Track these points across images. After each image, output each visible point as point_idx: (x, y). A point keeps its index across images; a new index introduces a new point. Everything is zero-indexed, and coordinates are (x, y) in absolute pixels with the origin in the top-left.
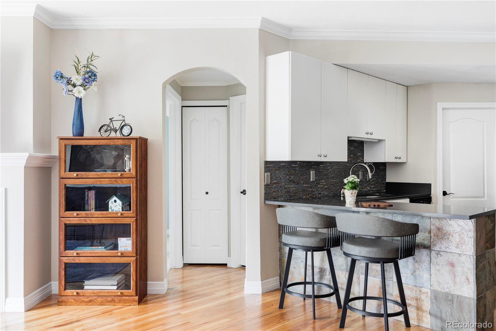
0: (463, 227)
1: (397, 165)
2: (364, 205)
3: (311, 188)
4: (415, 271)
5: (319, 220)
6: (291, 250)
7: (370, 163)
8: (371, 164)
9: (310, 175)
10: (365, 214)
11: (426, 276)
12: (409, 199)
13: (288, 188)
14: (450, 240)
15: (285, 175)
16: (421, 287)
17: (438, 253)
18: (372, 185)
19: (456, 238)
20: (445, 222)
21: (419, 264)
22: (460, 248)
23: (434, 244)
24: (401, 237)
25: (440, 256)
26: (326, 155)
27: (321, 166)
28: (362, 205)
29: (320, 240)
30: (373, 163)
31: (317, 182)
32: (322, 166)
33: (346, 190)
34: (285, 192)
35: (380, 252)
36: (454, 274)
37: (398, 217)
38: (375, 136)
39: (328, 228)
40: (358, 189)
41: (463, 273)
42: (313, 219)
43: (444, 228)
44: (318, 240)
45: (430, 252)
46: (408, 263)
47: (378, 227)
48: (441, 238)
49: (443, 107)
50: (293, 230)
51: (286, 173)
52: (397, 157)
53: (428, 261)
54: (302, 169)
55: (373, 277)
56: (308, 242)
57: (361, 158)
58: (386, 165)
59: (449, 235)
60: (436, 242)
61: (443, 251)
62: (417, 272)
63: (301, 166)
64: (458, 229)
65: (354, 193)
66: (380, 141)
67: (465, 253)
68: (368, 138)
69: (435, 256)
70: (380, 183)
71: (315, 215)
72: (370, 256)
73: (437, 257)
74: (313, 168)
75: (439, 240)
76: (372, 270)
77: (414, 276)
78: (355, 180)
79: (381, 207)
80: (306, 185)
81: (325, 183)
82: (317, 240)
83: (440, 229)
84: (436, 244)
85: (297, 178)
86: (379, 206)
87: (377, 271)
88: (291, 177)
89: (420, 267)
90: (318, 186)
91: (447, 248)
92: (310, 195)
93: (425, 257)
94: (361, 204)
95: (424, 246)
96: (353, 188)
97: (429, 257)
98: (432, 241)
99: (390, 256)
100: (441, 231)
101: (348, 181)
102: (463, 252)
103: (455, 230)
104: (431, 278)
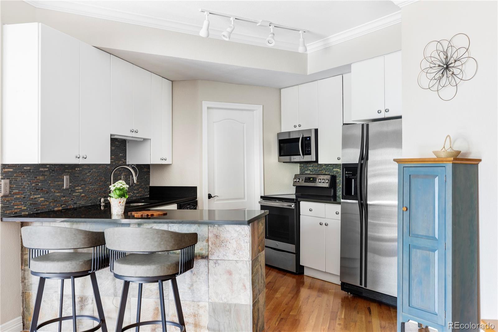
0: (240, 233)
1: (162, 167)
2: (135, 215)
3: (65, 197)
4: (192, 285)
5: (83, 238)
6: (42, 280)
8: (134, 166)
9: (63, 181)
10: (137, 226)
11: (204, 288)
12: (176, 205)
13: (35, 198)
14: (228, 247)
15: (30, 181)
16: (199, 301)
17: (216, 263)
18: (135, 190)
19: (233, 245)
20: (223, 229)
21: (197, 277)
22: (237, 255)
23: (212, 253)
24: (181, 249)
25: (218, 265)
26: (85, 157)
27: (76, 169)
28: (133, 215)
29: (84, 263)
30: (136, 165)
31: (72, 189)
32: (79, 169)
33: (113, 198)
34: (30, 204)
35: (159, 269)
36: (232, 282)
37: (174, 227)
38: (141, 135)
39: (94, 247)
40: (127, 197)
41: (240, 280)
42: (75, 238)
43: (222, 235)
44: (81, 263)
45: (208, 262)
46: (185, 277)
47: (157, 241)
48: (219, 246)
49: (208, 106)
50: (44, 254)
51: (31, 180)
52: (162, 159)
53: (206, 272)
54: (53, 174)
55: (147, 298)
56: (68, 267)
57: (123, 160)
58: (150, 167)
59: (227, 242)
60: (213, 251)
61: (221, 260)
62: (195, 286)
63: (51, 170)
64: (235, 235)
65: (122, 201)
66: (145, 140)
67: (241, 259)
68: (132, 137)
69: (213, 266)
70: (143, 188)
71: (77, 232)
72: (148, 276)
73: (214, 266)
74: (66, 172)
75: (217, 248)
76: (146, 290)
77: (191, 290)
78: (123, 186)
79: (155, 216)
80: (58, 194)
81: (82, 191)
82: (79, 263)
83: (217, 236)
84: (214, 252)
85: (46, 186)
86: (152, 215)
87: (151, 291)
88: (38, 184)
89: (197, 280)
90: (73, 194)
91: (225, 256)
92: (63, 206)
93: (203, 268)
94: (131, 214)
95: (202, 256)
96: (121, 196)
97: (207, 268)
98: (209, 250)
99: (170, 272)
100: (219, 239)
101: (115, 188)
102: (240, 258)
103: (232, 237)
104: (209, 290)
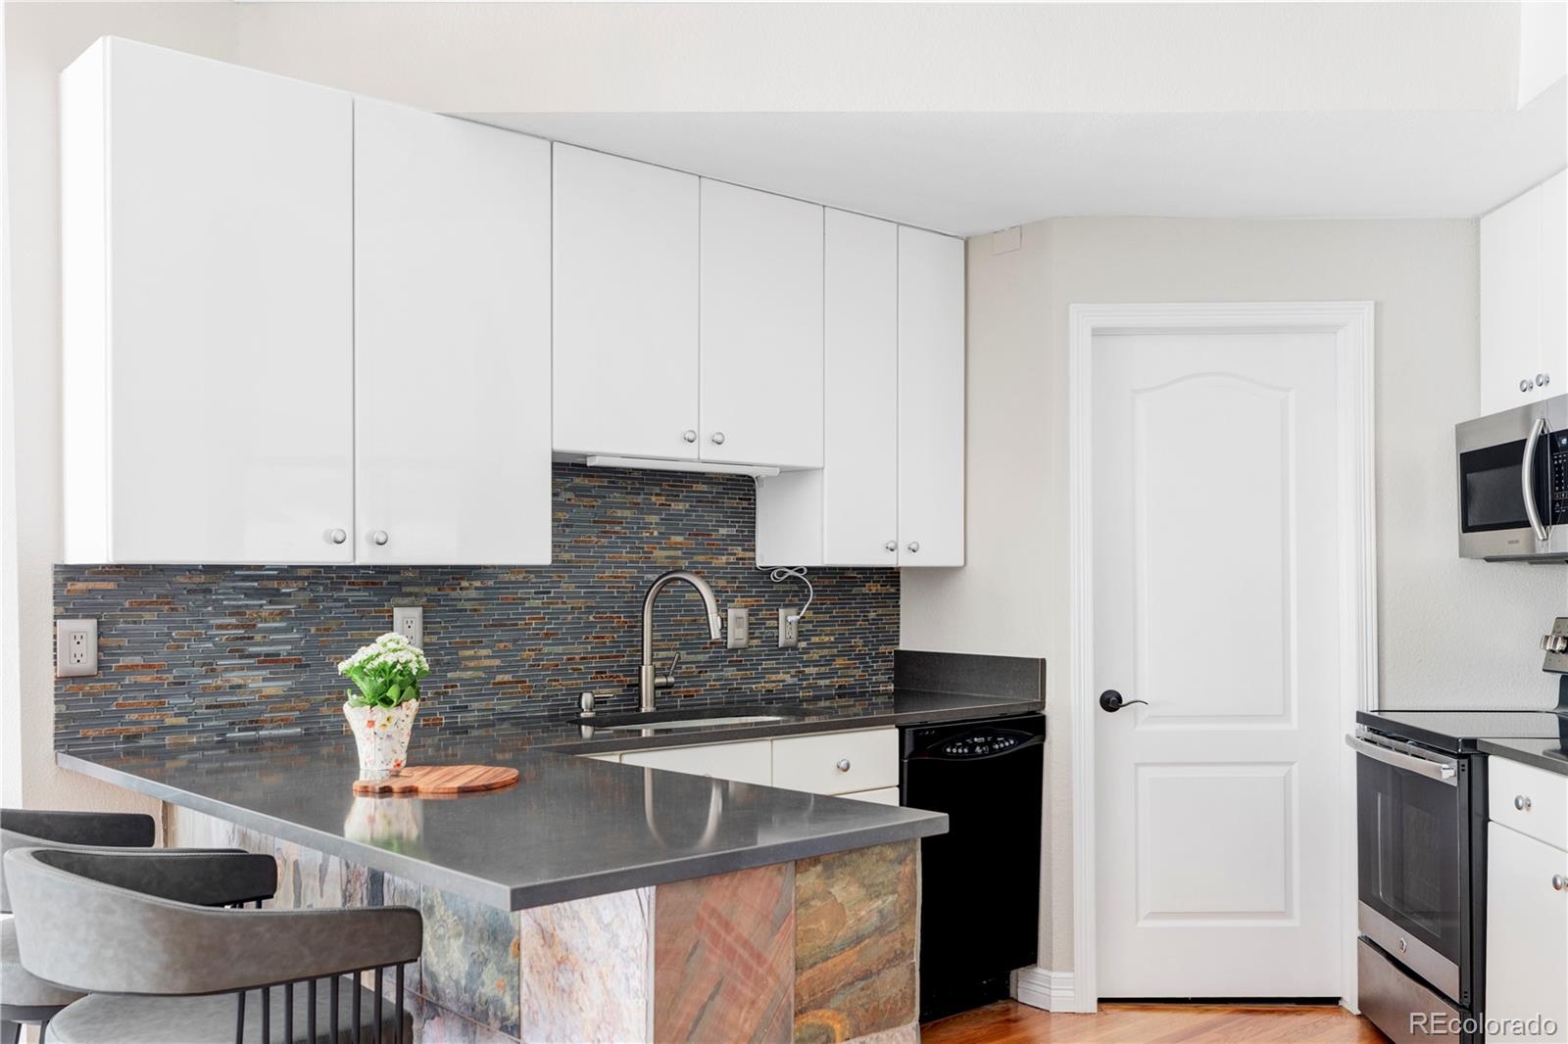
7: (791, 568)
8: (797, 575)
9: (391, 629)
12: (896, 731)
14: (577, 1001)
18: (808, 663)
31: (440, 655)
32: (478, 584)
48: (550, 985)
49: (1095, 325)
52: (891, 546)
57: (738, 550)
58: (899, 577)
59: (573, 973)
63: (321, 588)
70: (860, 657)
74: (407, 595)
81: (497, 662)
83: (545, 935)
88: (251, 638)
90: (449, 675)
95: (503, 1019)
98: (523, 996)
